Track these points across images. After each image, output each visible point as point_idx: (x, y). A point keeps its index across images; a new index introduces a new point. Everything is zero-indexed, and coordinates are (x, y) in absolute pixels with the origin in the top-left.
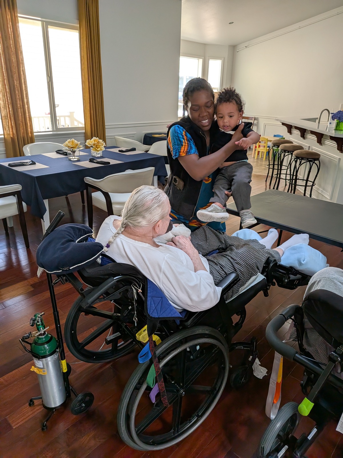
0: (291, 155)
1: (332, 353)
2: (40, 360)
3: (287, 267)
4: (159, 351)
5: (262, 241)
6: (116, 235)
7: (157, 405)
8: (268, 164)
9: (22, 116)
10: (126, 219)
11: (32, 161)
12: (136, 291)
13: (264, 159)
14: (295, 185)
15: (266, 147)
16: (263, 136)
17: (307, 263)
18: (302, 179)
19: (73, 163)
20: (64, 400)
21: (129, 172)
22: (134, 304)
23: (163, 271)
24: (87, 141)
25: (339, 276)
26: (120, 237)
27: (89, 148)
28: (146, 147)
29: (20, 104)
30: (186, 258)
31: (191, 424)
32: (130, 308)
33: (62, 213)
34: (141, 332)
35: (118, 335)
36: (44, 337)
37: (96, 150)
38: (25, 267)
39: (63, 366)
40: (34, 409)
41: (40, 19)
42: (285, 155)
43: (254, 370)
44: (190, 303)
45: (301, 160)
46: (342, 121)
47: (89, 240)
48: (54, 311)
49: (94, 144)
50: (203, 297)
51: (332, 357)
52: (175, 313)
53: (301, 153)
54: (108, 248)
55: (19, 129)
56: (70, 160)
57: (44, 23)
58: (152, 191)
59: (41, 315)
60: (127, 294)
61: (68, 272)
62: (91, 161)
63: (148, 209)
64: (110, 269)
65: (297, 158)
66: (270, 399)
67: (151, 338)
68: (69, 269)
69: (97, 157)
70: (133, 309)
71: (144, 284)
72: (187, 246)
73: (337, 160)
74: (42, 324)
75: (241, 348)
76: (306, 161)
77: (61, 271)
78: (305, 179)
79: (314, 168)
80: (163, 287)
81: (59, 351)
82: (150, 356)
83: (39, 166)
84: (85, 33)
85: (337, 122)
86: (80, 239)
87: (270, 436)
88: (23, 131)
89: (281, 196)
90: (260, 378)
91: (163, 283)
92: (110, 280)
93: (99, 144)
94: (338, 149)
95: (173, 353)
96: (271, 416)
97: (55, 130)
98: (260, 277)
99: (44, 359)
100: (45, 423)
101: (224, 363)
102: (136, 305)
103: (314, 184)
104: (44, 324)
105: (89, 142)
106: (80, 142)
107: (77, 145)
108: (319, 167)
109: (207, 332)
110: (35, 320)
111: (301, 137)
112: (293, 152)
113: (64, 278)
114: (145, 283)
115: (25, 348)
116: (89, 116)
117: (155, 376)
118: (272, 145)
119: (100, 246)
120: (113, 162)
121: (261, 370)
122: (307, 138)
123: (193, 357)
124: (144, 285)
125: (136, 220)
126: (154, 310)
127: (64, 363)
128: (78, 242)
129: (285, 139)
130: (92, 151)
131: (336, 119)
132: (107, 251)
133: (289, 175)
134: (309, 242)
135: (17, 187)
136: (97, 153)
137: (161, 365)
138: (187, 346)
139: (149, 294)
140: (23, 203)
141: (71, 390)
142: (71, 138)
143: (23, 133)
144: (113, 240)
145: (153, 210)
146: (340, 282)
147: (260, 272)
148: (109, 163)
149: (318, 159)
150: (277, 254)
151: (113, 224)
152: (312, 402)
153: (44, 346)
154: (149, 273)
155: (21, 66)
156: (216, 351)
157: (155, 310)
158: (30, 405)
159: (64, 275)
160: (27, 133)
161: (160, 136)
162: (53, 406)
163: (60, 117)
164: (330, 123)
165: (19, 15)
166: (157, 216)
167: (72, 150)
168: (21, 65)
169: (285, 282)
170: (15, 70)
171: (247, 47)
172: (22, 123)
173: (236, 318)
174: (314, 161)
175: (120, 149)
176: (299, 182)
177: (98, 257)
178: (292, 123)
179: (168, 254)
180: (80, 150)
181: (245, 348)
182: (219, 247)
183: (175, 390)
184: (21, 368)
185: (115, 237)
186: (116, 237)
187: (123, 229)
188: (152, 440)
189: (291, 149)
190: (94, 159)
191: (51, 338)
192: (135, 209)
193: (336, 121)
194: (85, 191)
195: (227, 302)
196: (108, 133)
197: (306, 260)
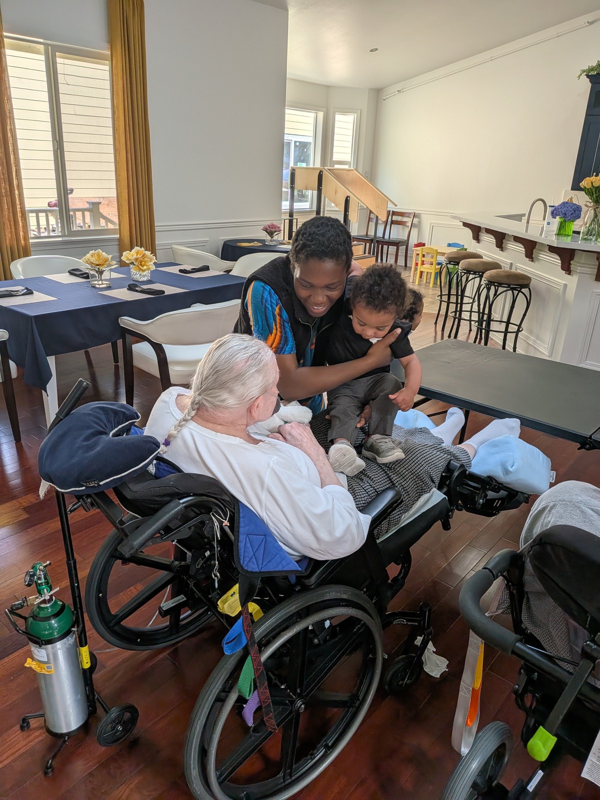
0: (479, 278)
1: (588, 642)
2: (43, 646)
3: (483, 476)
4: (259, 633)
5: (436, 431)
6: (181, 424)
7: (255, 730)
8: (440, 294)
9: (8, 209)
10: (200, 395)
11: (26, 288)
12: (218, 523)
13: (431, 285)
14: (488, 331)
15: (434, 263)
16: (428, 245)
17: (518, 470)
18: (499, 320)
19: (100, 292)
20: (85, 719)
21: (198, 308)
22: (216, 546)
23: (267, 488)
24: (124, 253)
25: (589, 498)
26: (189, 426)
27: (127, 265)
28: (227, 264)
29: (5, 189)
30: (306, 464)
31: (314, 761)
32: (208, 553)
33: (85, 383)
34: (228, 597)
35: (181, 601)
36: (50, 606)
37: (140, 269)
38: (14, 476)
39: (84, 657)
40: (28, 736)
41: (42, 40)
42: (469, 280)
43: (424, 662)
44: (315, 545)
45: (497, 287)
46: (569, 220)
47: (132, 431)
48: (68, 559)
49: (136, 259)
50: (338, 533)
51: (589, 650)
52: (289, 564)
53: (498, 275)
54: (166, 446)
55: (4, 232)
56: (94, 287)
57: (50, 48)
58: (245, 344)
59: (45, 567)
60: (204, 529)
61: (96, 491)
62: (132, 288)
63: (239, 377)
64: (172, 484)
65: (490, 283)
66: (459, 718)
67: (245, 608)
68: (100, 485)
69: (142, 282)
70: (212, 557)
71: (233, 511)
72: (305, 441)
73: (561, 288)
74: (47, 583)
75: (402, 622)
76: (505, 289)
77: (84, 488)
78: (505, 319)
79: (521, 301)
80: (267, 516)
81: (77, 631)
82: (244, 642)
83: (38, 297)
84: (120, 65)
85: (561, 222)
86: (116, 429)
87: (460, 785)
88: (10, 235)
89: (468, 351)
90: (435, 676)
91: (267, 509)
92: (172, 504)
93: (146, 259)
94: (562, 269)
95: (285, 635)
96: (463, 749)
97: (67, 234)
98: (436, 497)
99: (49, 646)
100: (50, 761)
101: (374, 651)
102: (219, 549)
103: (521, 329)
104: (50, 582)
105: (127, 256)
106: (111, 256)
107: (106, 260)
108: (529, 299)
109: (345, 596)
110: (32, 576)
111: (497, 246)
112: (483, 273)
113: (89, 500)
114: (234, 509)
115: (15, 625)
116: (127, 210)
117: (253, 677)
118: (445, 261)
119: (154, 444)
120: (169, 290)
121: (438, 662)
122: (507, 249)
123: (319, 641)
124: (234, 513)
125: (218, 396)
126: (252, 557)
127: (85, 651)
128: (114, 435)
129: (468, 251)
130: (132, 270)
131: (559, 217)
132: (165, 453)
133: (477, 314)
134: (520, 433)
135: (1, 335)
136: (142, 274)
137: (264, 658)
138: (308, 623)
139: (241, 530)
140: (10, 362)
141: (96, 701)
142: (95, 248)
143: (11, 239)
144: (176, 432)
145: (248, 378)
146: (592, 510)
147: (435, 487)
148: (163, 292)
149: (527, 286)
150: (464, 454)
151: (177, 403)
152: (553, 735)
153: (50, 622)
154: (242, 490)
155: (9, 122)
156: (359, 629)
157: (254, 557)
158: (22, 728)
159: (88, 496)
160: (18, 240)
161: (252, 244)
162: (65, 731)
163: (75, 210)
164: (549, 223)
165: (5, 34)
166: (255, 388)
167: (97, 269)
168: (8, 120)
169: (479, 504)
171: (400, 91)
172: (10, 221)
173: (393, 570)
174: (521, 289)
175: (182, 267)
176: (494, 326)
177: (150, 462)
178: (481, 223)
179: (276, 457)
180: (111, 270)
181: (409, 623)
182: (362, 441)
183: (287, 702)
184: (6, 659)
185: (179, 426)
186: (181, 426)
187: (193, 413)
188: (245, 792)
189: (481, 269)
190: (136, 286)
191: (63, 607)
192: (215, 376)
193: (558, 219)
194: (120, 342)
195: (378, 541)
196: (160, 240)
197: (516, 464)
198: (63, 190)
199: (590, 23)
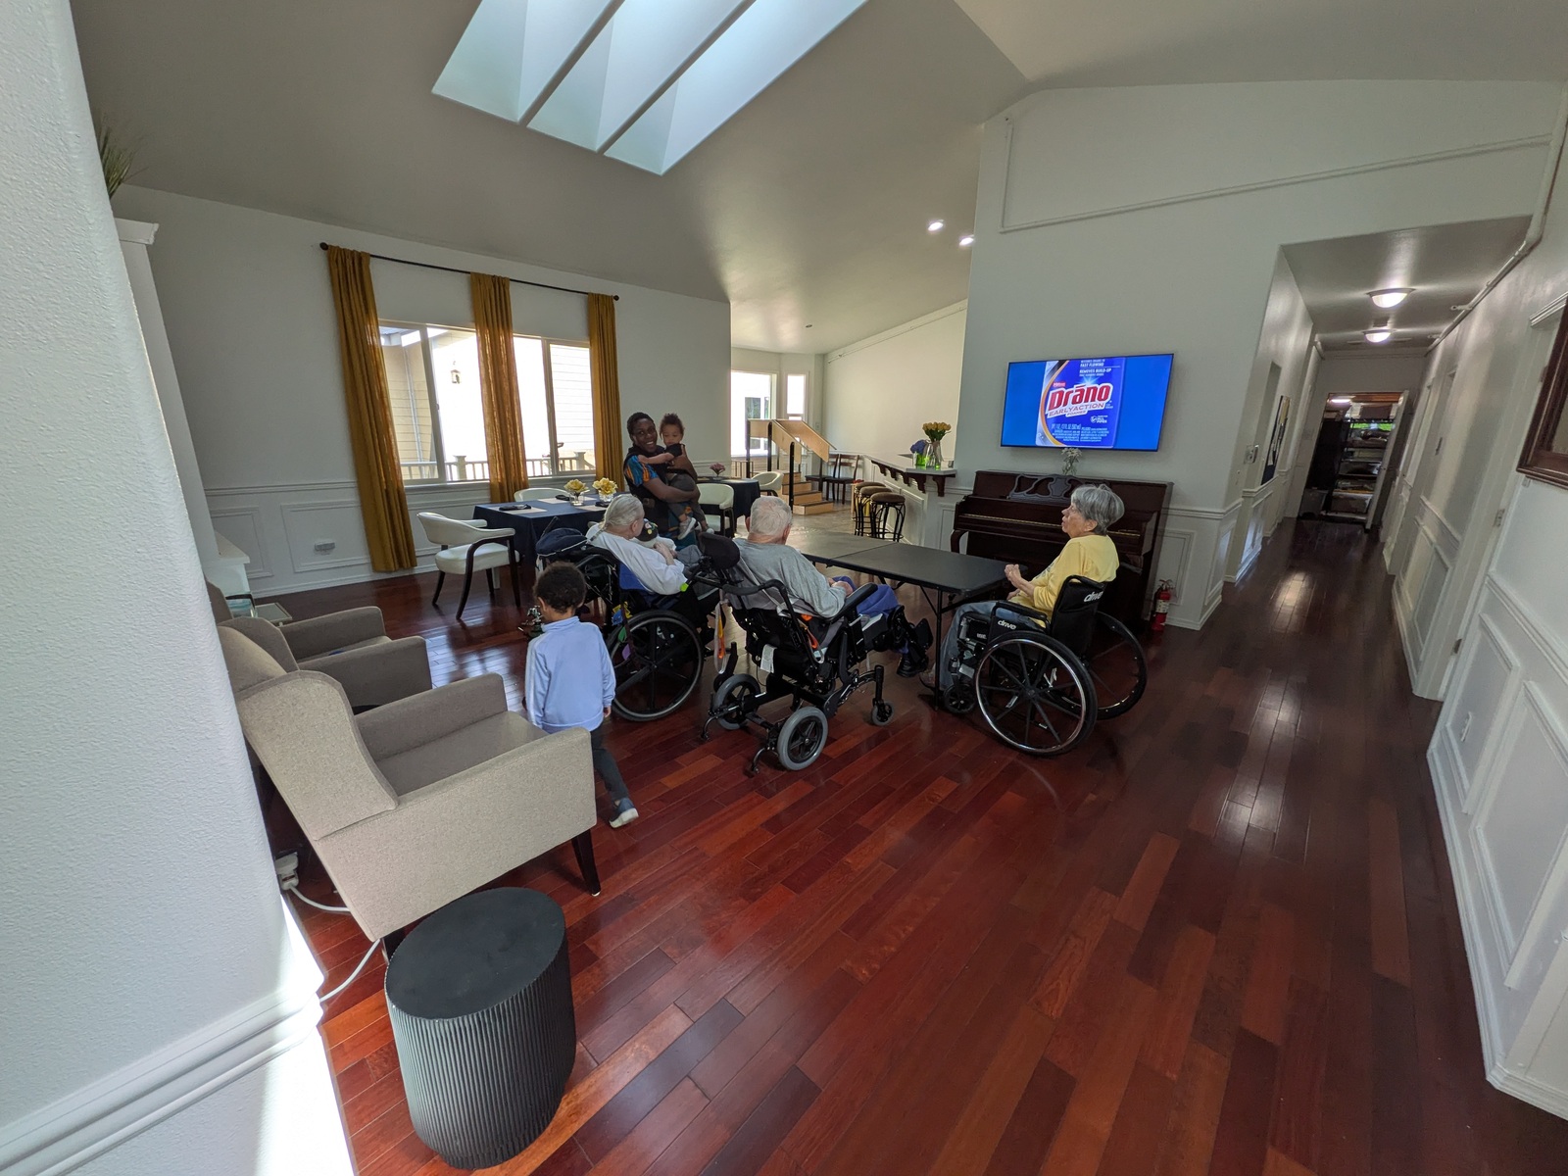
6: (600, 533)
10: (609, 520)
11: (526, 506)
12: (610, 569)
22: (610, 579)
24: (596, 482)
26: (604, 534)
31: (668, 704)
41: (540, 337)
49: (603, 486)
55: (510, 473)
56: (571, 505)
57: (547, 342)
60: (603, 571)
65: (877, 502)
83: (535, 510)
84: (597, 351)
85: (918, 456)
88: (514, 475)
93: (609, 487)
94: (919, 487)
97: (554, 474)
105: (598, 484)
116: (602, 456)
126: (627, 585)
130: (600, 495)
135: (509, 531)
140: (516, 552)
143: (515, 478)
144: (598, 536)
160: (520, 478)
163: (564, 459)
165: (514, 334)
167: (575, 493)
170: (507, 399)
171: (841, 355)
172: (514, 465)
174: (895, 506)
187: (606, 529)
198: (555, 445)
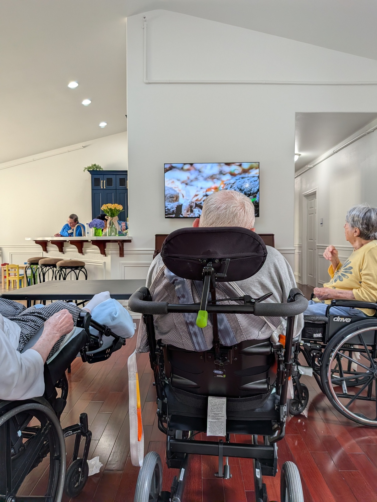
15: (17, 275)
16: (10, 264)
17: (119, 316)
46: (99, 228)
53: (65, 263)
65: (61, 268)
73: (103, 265)
75: (69, 434)
85: (95, 230)
94: (101, 253)
98: (78, 330)
108: (86, 274)
123: (15, 450)
164: (88, 233)
174: (80, 269)
189: (52, 263)
193: (93, 228)
197: (118, 313)
199: (84, 147)
